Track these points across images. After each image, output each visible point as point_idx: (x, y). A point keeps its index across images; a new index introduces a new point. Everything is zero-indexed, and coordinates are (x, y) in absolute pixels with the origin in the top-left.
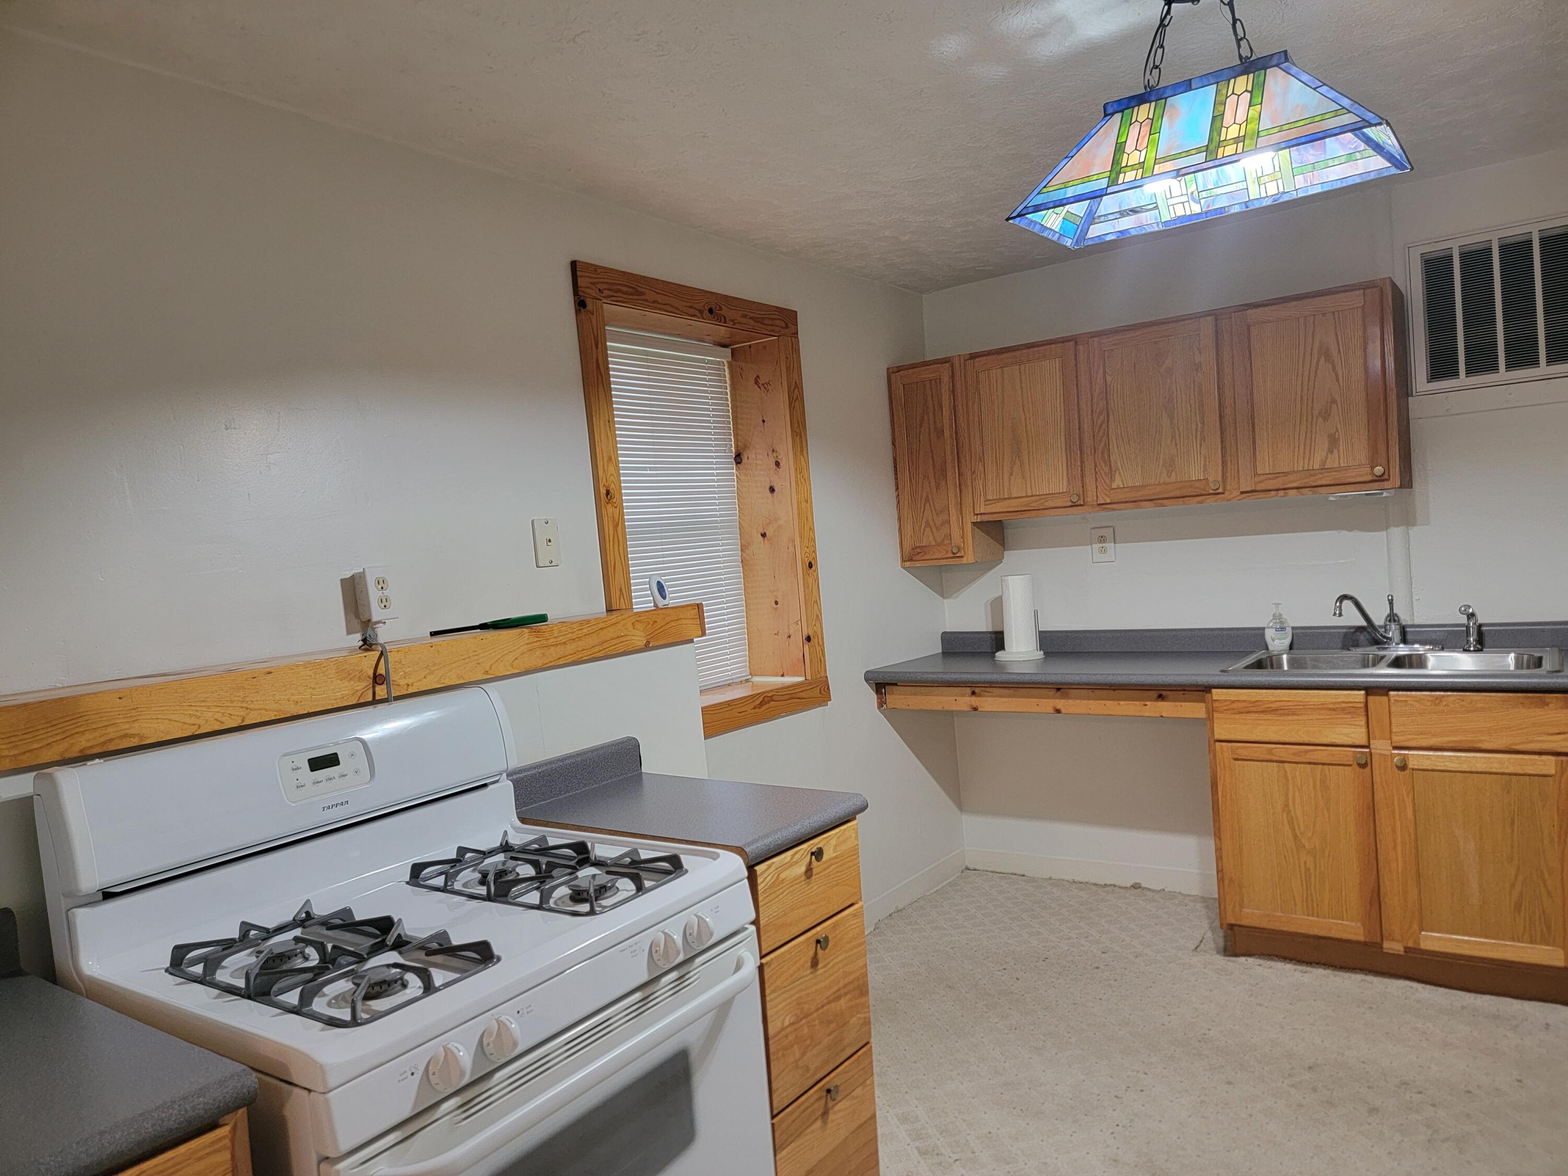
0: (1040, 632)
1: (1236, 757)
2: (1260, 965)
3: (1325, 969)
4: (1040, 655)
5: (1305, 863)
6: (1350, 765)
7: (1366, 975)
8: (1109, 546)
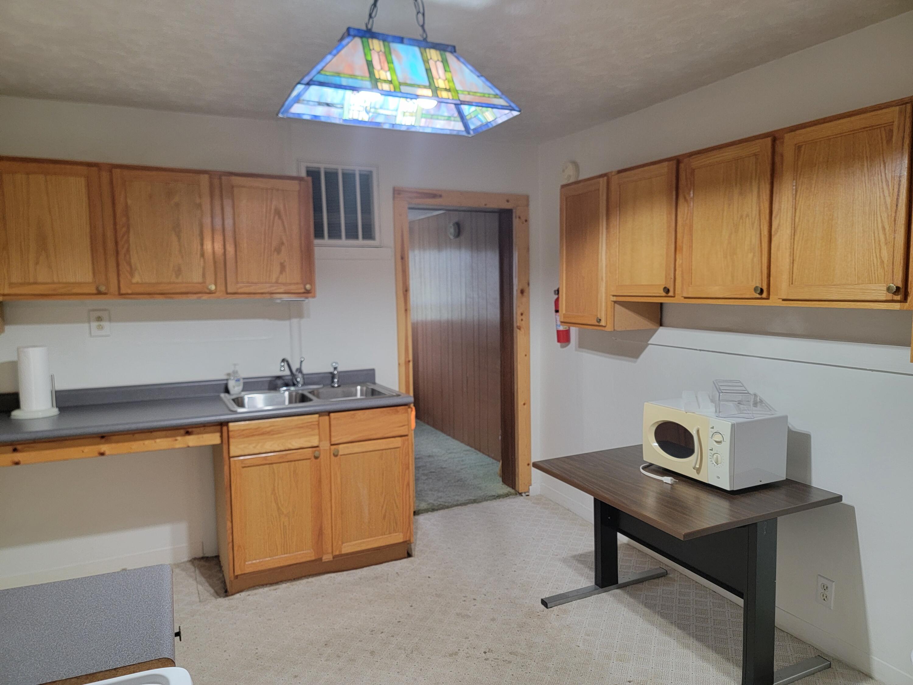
0: (56, 392)
1: (243, 465)
2: (249, 595)
3: (286, 584)
4: (55, 411)
5: (284, 523)
6: (309, 459)
7: (308, 578)
8: (105, 324)
